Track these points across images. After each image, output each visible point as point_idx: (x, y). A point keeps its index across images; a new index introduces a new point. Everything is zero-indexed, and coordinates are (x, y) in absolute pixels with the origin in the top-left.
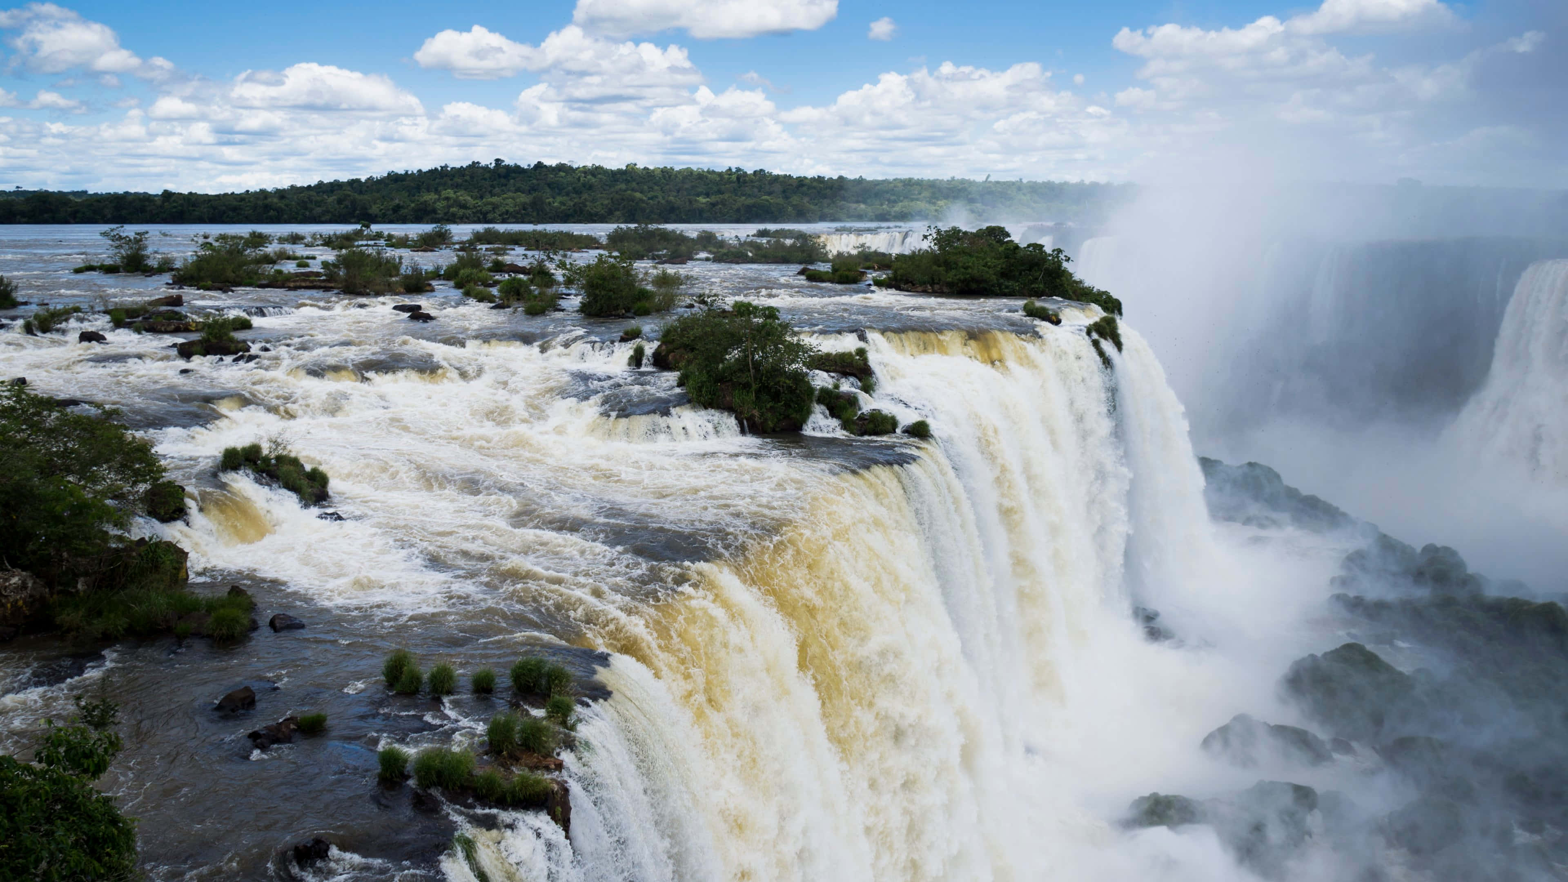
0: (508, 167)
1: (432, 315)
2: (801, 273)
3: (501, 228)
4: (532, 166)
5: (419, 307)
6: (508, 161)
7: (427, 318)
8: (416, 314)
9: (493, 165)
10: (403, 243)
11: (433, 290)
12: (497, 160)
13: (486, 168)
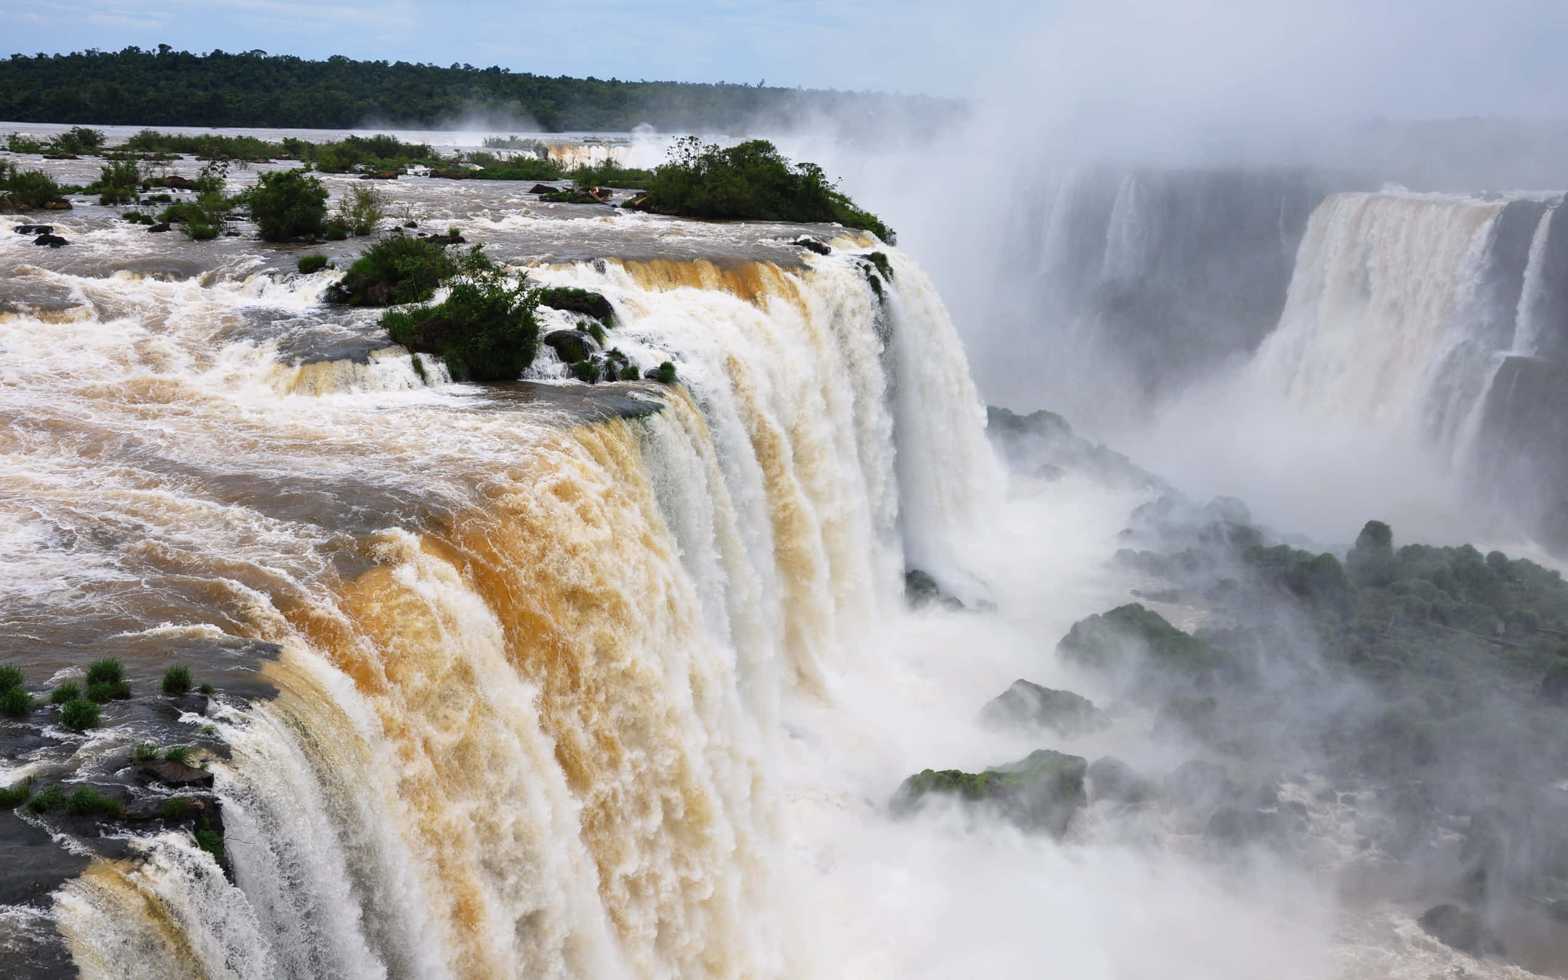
0: (175, 56)
1: (66, 239)
2: (536, 190)
3: (164, 131)
4: (208, 55)
5: (50, 229)
6: (177, 48)
7: (60, 242)
8: (47, 238)
9: (158, 52)
10: (30, 148)
11: (70, 208)
12: (162, 46)
13: (149, 55)
